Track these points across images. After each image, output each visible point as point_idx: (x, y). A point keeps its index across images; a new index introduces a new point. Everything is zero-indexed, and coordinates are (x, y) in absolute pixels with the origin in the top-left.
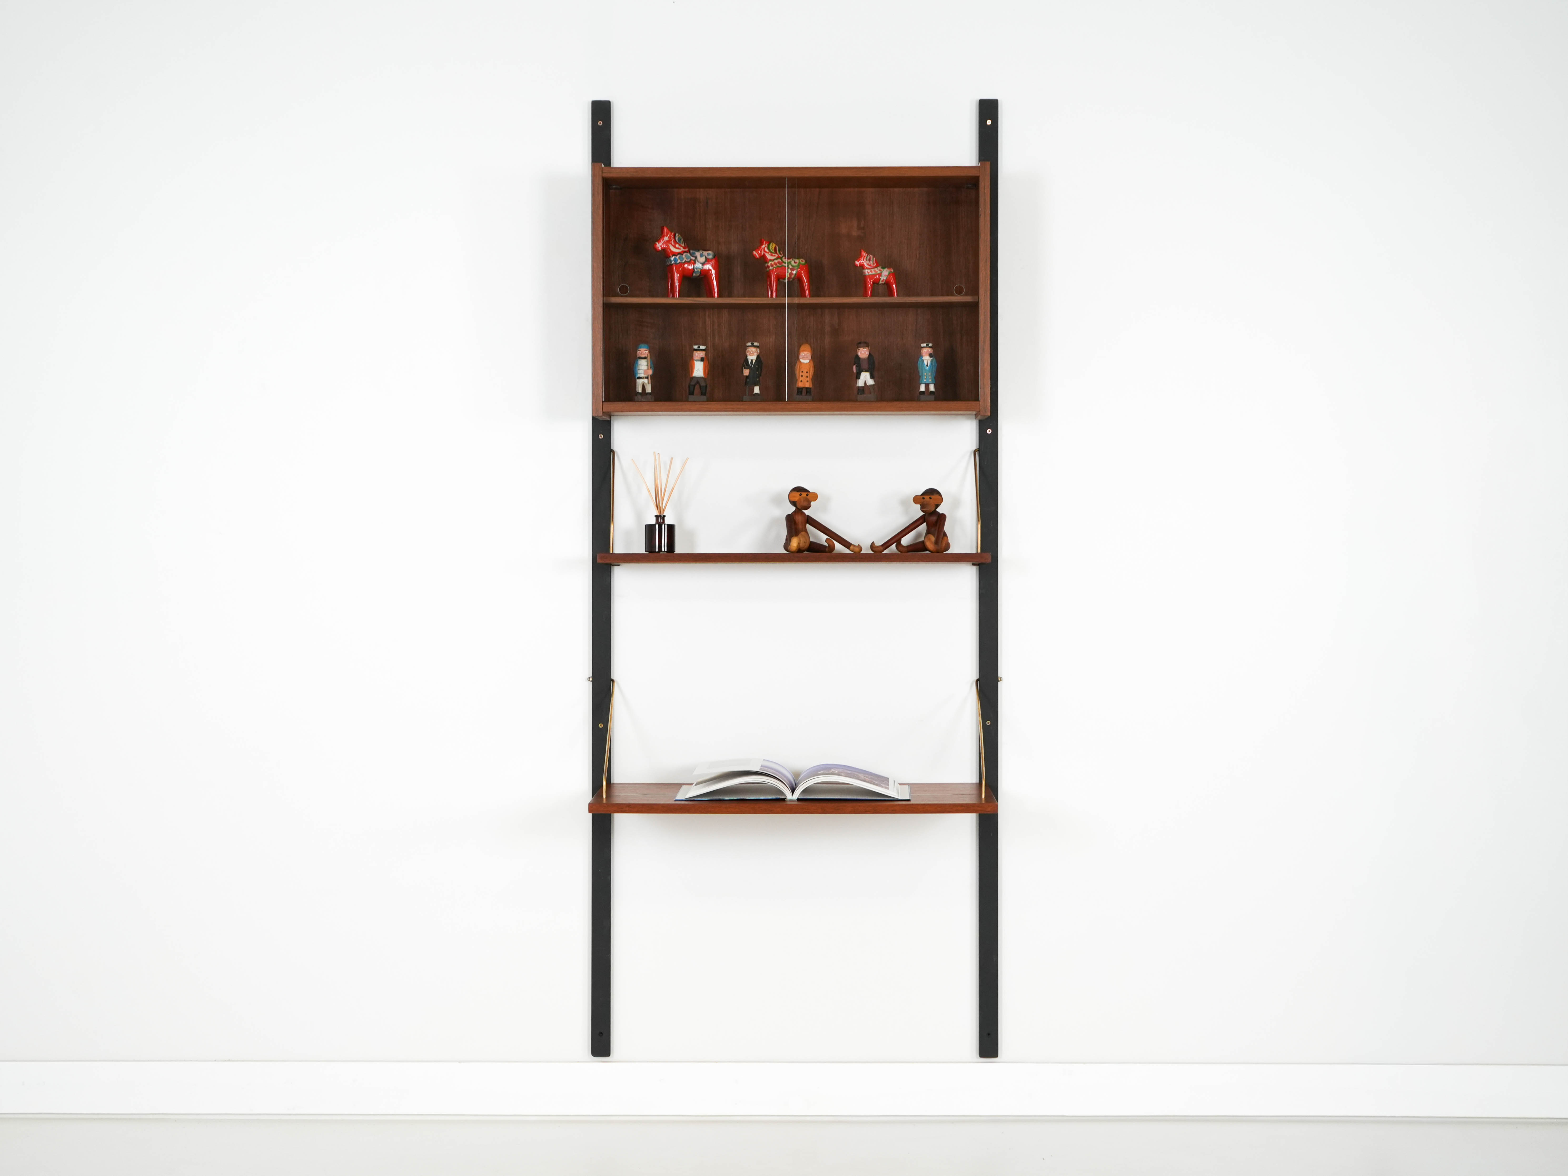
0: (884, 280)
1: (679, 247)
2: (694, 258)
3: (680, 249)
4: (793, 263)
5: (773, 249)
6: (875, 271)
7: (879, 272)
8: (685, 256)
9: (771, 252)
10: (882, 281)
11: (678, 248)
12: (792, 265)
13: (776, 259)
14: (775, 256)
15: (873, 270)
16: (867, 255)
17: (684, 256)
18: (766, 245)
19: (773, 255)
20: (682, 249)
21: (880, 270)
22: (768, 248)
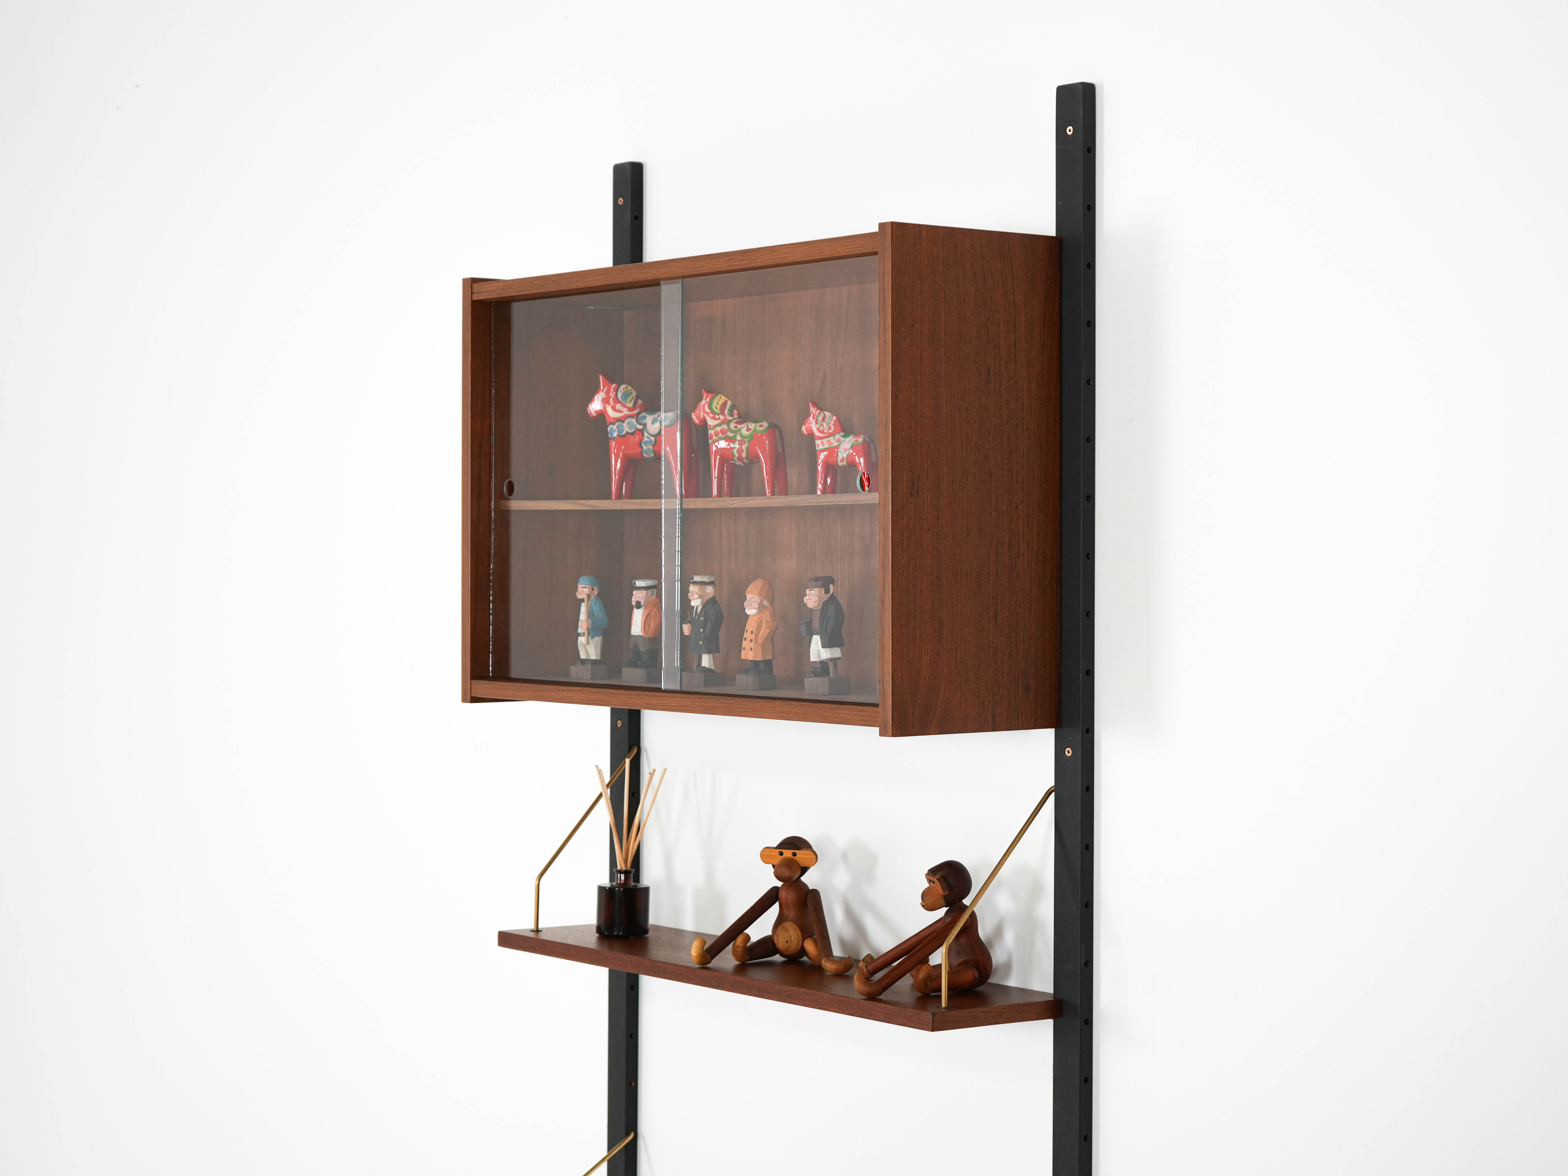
0: (843, 458)
1: (621, 408)
2: (640, 427)
3: (622, 412)
4: (744, 432)
5: (718, 407)
6: (828, 442)
7: (835, 444)
8: (628, 424)
9: (713, 412)
10: (842, 461)
11: (619, 411)
12: (741, 436)
13: (719, 425)
14: (719, 419)
15: (825, 440)
16: (819, 413)
17: (625, 424)
18: (708, 399)
19: (717, 417)
20: (626, 412)
21: (839, 440)
22: (710, 407)
